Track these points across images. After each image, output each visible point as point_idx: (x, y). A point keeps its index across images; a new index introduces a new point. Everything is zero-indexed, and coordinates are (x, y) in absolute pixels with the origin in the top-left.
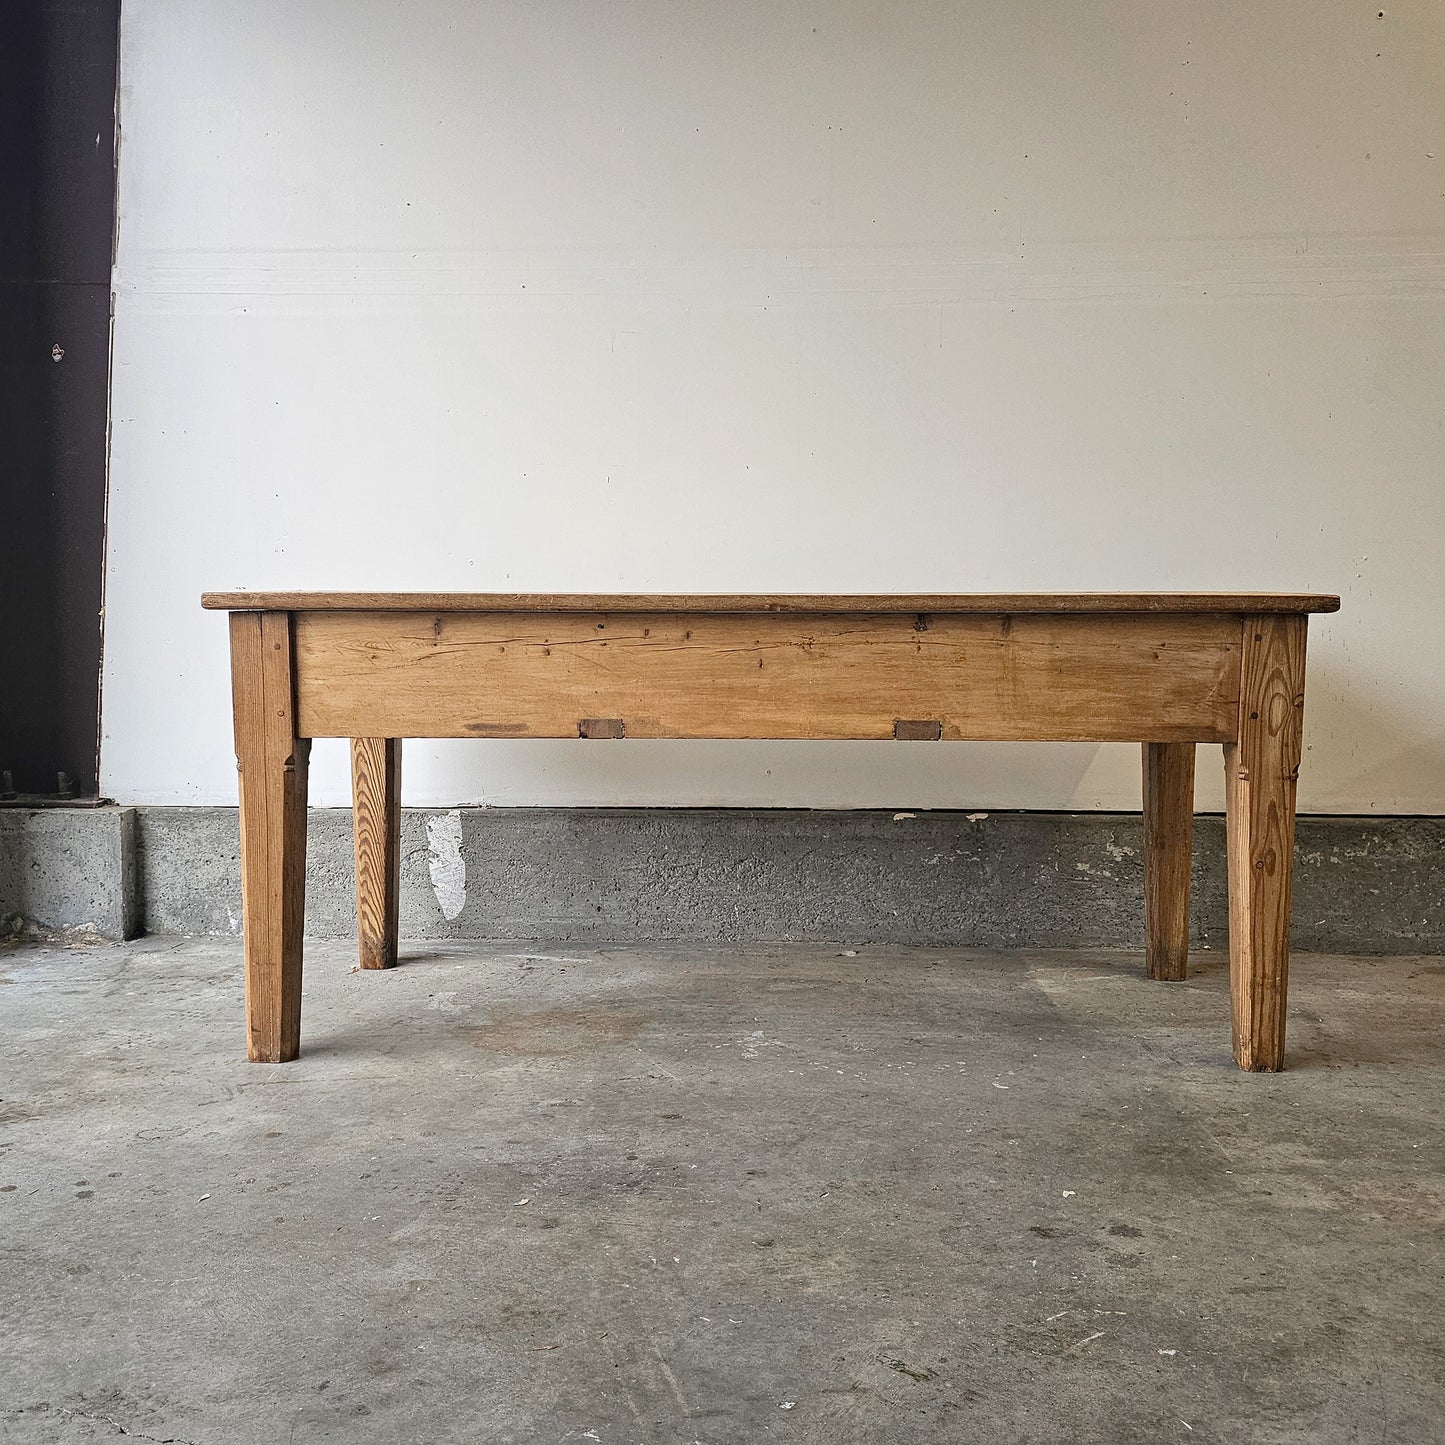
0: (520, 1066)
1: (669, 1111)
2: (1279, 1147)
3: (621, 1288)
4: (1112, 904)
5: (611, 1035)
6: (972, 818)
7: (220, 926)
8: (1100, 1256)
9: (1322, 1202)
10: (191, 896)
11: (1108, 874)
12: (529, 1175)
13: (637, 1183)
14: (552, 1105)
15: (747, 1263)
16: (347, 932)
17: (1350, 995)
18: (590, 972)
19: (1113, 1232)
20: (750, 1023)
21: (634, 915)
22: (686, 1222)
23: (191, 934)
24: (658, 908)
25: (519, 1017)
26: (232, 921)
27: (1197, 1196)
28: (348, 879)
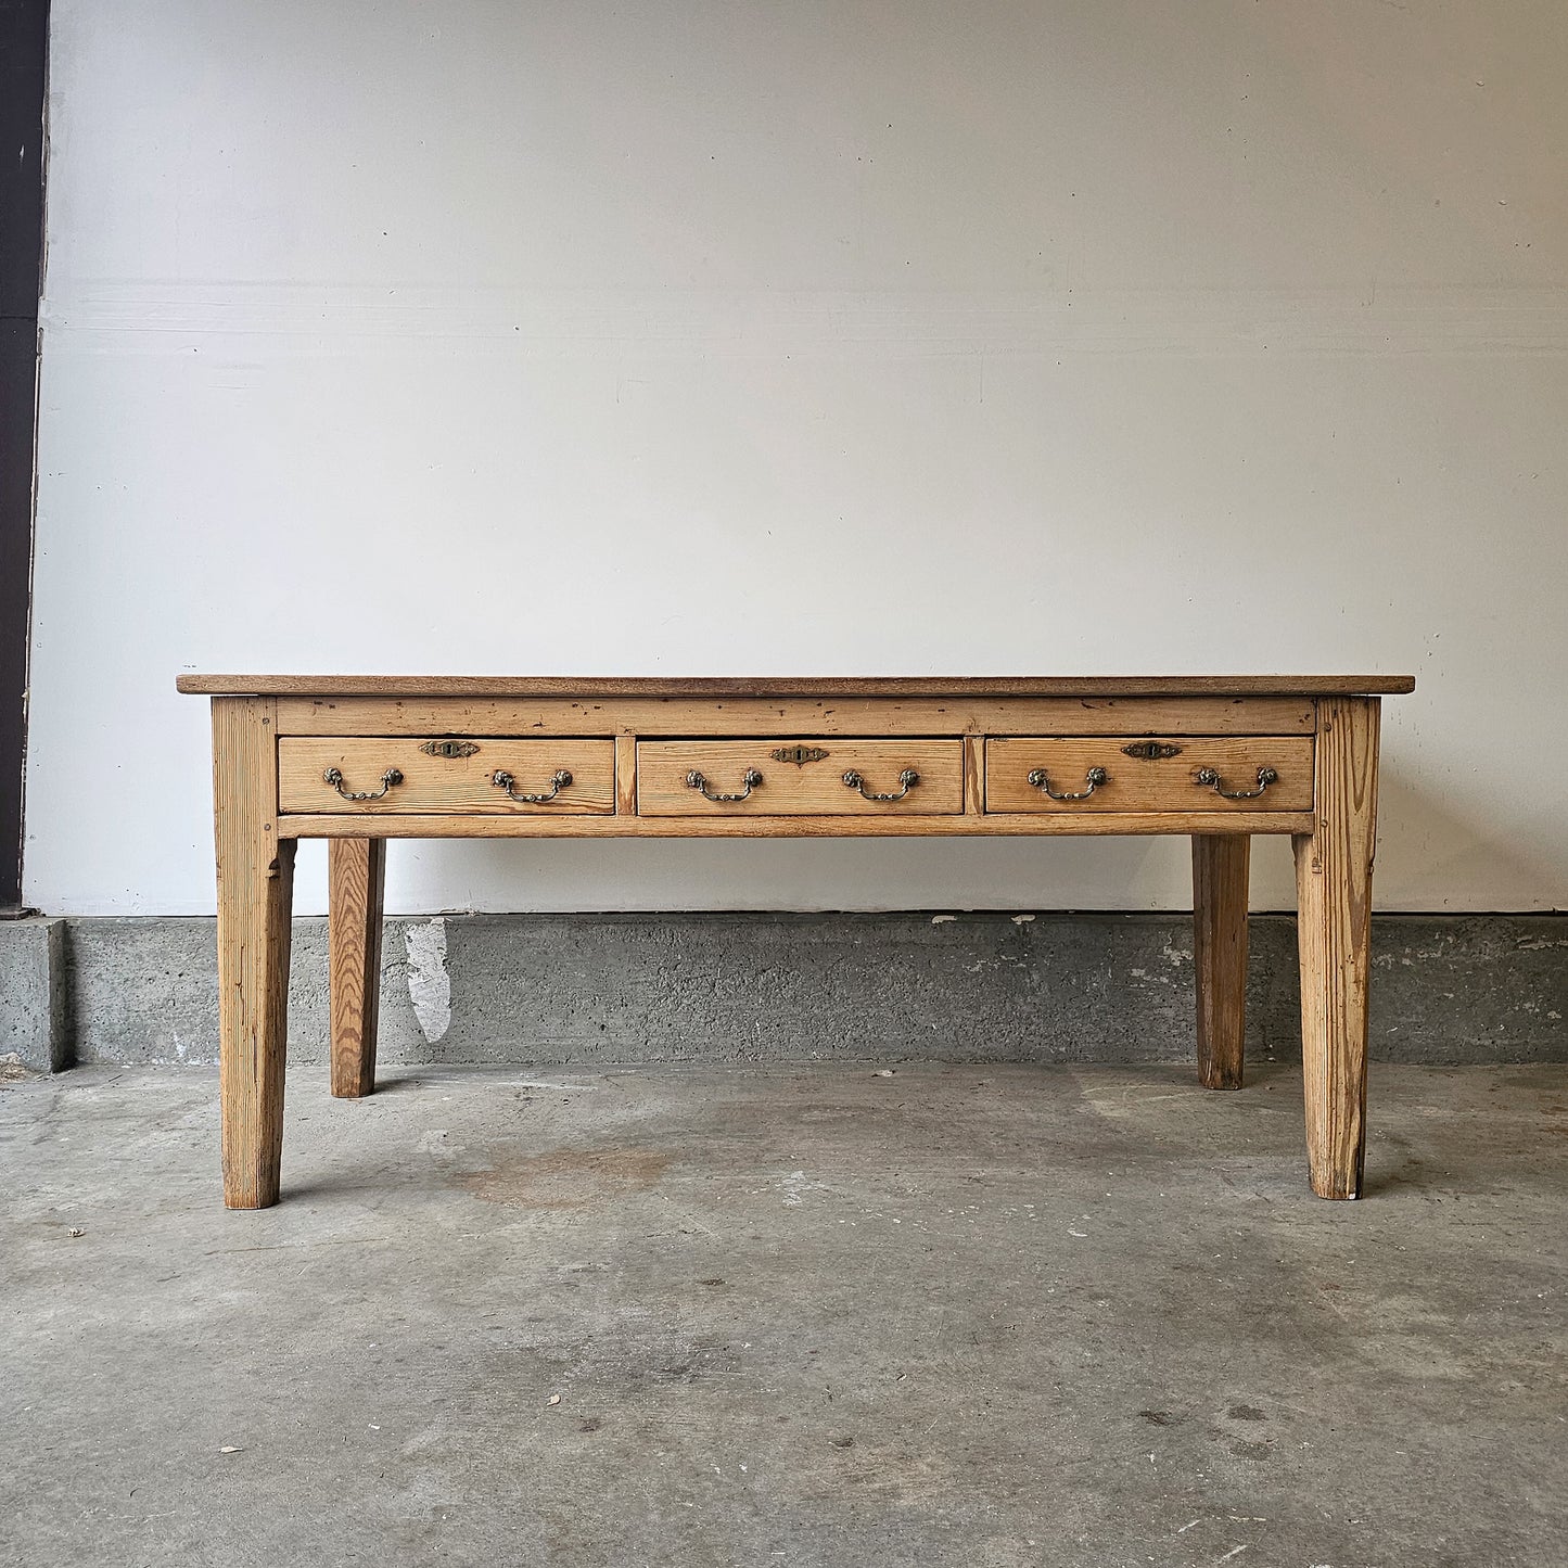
0: (531, 1222)
1: (709, 1276)
2: (1395, 1302)
3: (684, 1508)
4: (1170, 1013)
5: (631, 1181)
6: (1018, 920)
7: (165, 1053)
8: (1223, 1445)
9: (1456, 1370)
10: (131, 1020)
11: (1165, 980)
12: (557, 1362)
13: (684, 1369)
14: (574, 1271)
15: (826, 1469)
16: (313, 1058)
17: (1431, 1112)
18: (599, 1102)
19: (1232, 1415)
20: (786, 1161)
21: (643, 1034)
22: (748, 1419)
23: (131, 1063)
24: (670, 1025)
25: (523, 1161)
26: (179, 1047)
27: (1315, 1365)
28: (315, 997)
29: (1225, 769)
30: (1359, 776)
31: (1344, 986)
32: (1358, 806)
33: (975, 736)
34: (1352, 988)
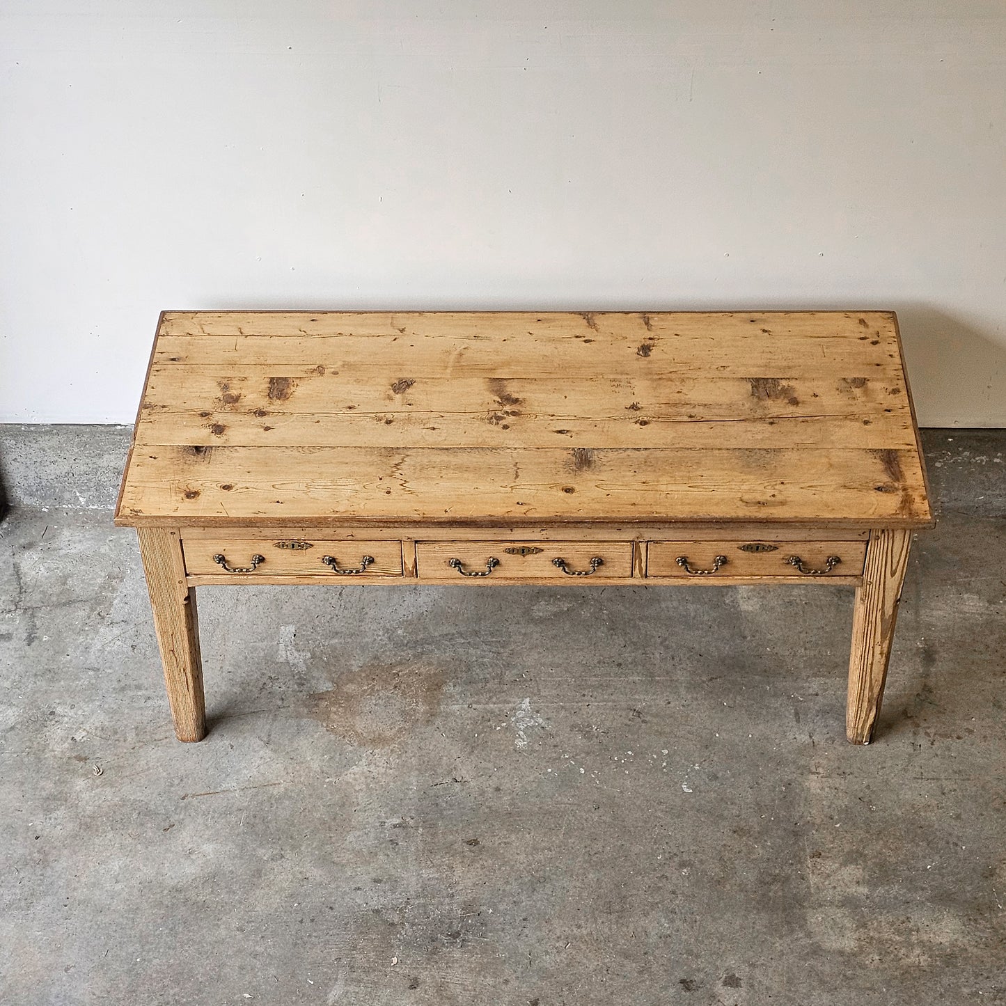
0: (364, 764)
1: (470, 835)
5: (421, 707)
7: (71, 502)
9: (850, 942)
10: (43, 484)
13: (458, 934)
19: (725, 983)
20: (520, 684)
22: (489, 980)
23: (48, 507)
25: (350, 676)
26: (81, 499)
27: (781, 936)
29: (806, 557)
30: (895, 561)
31: (873, 655)
32: (893, 574)
33: (641, 542)
34: (877, 656)
